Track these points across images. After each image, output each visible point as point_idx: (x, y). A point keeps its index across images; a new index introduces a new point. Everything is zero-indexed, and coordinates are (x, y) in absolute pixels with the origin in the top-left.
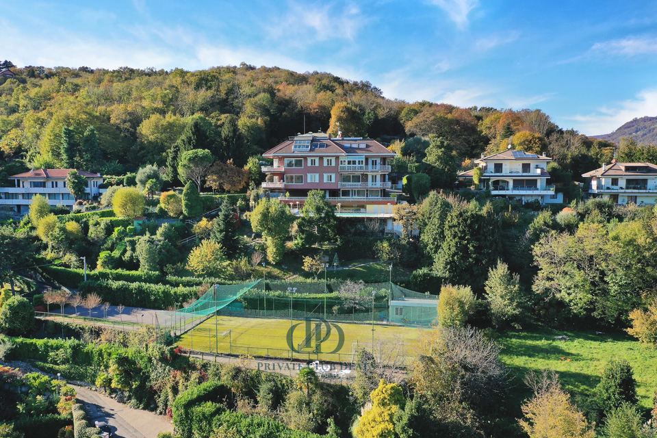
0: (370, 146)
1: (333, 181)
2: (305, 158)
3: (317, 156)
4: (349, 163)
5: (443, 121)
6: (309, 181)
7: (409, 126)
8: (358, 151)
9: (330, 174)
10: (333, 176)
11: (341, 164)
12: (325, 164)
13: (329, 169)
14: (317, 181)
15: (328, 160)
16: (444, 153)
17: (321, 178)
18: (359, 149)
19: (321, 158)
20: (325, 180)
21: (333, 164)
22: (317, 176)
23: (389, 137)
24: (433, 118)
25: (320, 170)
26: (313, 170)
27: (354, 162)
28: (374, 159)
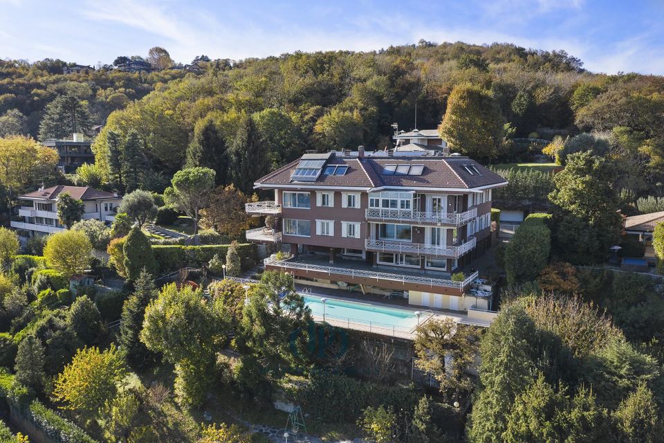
0: (432, 171)
1: (357, 235)
2: (313, 192)
3: (332, 190)
4: (386, 203)
5: (641, 105)
6: (319, 232)
7: (582, 115)
8: (404, 181)
9: (352, 223)
10: (358, 226)
11: (372, 205)
12: (345, 205)
13: (352, 214)
14: (331, 233)
15: (350, 197)
16: (589, 185)
17: (338, 229)
18: (408, 176)
19: (338, 194)
20: (345, 234)
21: (358, 205)
22: (331, 224)
23: (552, 131)
24: (624, 100)
25: (337, 214)
26: (325, 213)
27: (394, 204)
28: (437, 197)
